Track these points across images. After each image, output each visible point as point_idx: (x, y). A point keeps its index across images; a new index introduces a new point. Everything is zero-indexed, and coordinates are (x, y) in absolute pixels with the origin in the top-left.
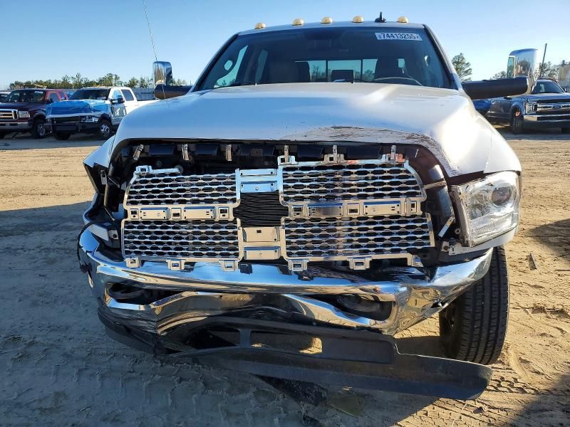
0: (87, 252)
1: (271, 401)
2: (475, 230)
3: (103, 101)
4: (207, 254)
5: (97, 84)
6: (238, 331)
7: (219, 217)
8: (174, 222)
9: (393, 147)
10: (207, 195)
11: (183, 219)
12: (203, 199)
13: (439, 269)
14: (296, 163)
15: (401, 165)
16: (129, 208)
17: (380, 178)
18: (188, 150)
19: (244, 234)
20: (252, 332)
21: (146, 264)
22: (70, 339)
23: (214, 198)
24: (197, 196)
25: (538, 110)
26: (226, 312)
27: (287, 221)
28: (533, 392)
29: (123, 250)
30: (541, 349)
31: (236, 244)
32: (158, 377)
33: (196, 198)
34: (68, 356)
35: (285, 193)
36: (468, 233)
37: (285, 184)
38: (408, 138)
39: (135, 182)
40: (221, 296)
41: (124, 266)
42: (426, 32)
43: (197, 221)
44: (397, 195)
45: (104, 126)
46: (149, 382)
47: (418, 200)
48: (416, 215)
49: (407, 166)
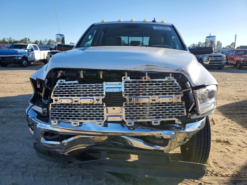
0: (31, 118)
1: (113, 183)
2: (202, 108)
3: (24, 50)
4: (90, 119)
5: (19, 42)
6: (101, 153)
7: (96, 102)
8: (74, 105)
9: (171, 74)
10: (90, 93)
11: (79, 103)
12: (88, 94)
13: (187, 124)
14: (130, 80)
15: (173, 81)
16: (54, 98)
17: (165, 87)
18: (83, 73)
19: (107, 110)
20: (107, 153)
21: (60, 123)
22: (17, 158)
23: (94, 94)
24: (86, 93)
25: (209, 60)
26: (96, 144)
27: (126, 104)
28: (220, 175)
29: (50, 117)
30: (221, 158)
31: (103, 114)
32: (60, 175)
33: (86, 94)
34: (16, 166)
35: (125, 92)
36: (200, 110)
37: (125, 88)
38: (176, 70)
39: (57, 87)
40: (94, 137)
41: (51, 124)
42: (173, 27)
43: (86, 104)
44: (172, 94)
45: (24, 61)
46: (56, 177)
47: (180, 96)
48: (179, 102)
49: (176, 82)
